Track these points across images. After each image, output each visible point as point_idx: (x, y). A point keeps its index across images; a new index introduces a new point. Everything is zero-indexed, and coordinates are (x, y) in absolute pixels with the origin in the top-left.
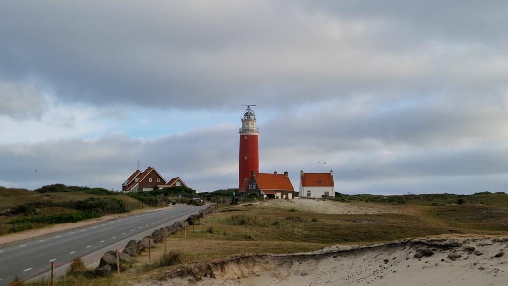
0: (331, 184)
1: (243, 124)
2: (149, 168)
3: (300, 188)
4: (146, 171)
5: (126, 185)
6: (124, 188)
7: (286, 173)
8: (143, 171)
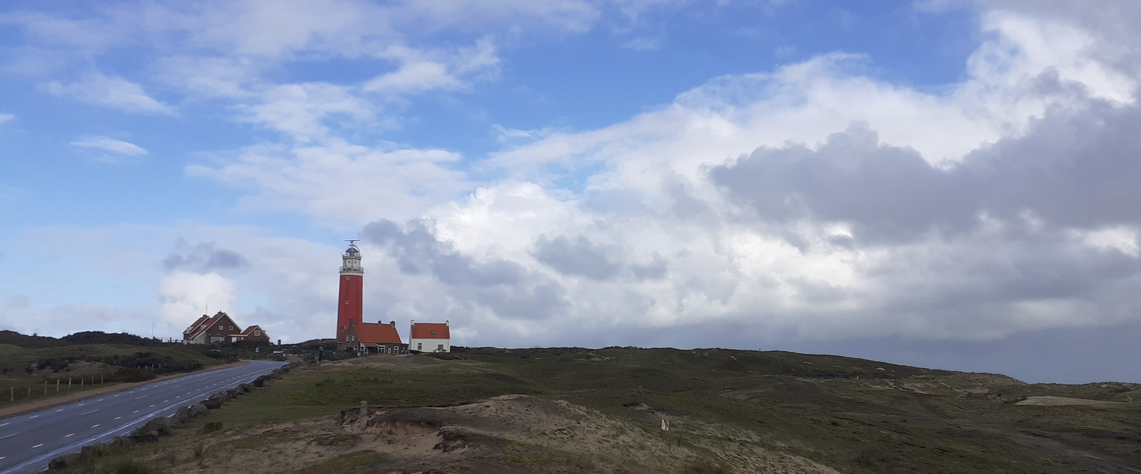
0: (447, 336)
1: (345, 262)
2: (220, 313)
3: (410, 340)
4: (216, 317)
5: (187, 333)
6: (186, 336)
7: (393, 323)
8: (211, 316)
